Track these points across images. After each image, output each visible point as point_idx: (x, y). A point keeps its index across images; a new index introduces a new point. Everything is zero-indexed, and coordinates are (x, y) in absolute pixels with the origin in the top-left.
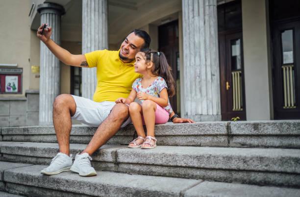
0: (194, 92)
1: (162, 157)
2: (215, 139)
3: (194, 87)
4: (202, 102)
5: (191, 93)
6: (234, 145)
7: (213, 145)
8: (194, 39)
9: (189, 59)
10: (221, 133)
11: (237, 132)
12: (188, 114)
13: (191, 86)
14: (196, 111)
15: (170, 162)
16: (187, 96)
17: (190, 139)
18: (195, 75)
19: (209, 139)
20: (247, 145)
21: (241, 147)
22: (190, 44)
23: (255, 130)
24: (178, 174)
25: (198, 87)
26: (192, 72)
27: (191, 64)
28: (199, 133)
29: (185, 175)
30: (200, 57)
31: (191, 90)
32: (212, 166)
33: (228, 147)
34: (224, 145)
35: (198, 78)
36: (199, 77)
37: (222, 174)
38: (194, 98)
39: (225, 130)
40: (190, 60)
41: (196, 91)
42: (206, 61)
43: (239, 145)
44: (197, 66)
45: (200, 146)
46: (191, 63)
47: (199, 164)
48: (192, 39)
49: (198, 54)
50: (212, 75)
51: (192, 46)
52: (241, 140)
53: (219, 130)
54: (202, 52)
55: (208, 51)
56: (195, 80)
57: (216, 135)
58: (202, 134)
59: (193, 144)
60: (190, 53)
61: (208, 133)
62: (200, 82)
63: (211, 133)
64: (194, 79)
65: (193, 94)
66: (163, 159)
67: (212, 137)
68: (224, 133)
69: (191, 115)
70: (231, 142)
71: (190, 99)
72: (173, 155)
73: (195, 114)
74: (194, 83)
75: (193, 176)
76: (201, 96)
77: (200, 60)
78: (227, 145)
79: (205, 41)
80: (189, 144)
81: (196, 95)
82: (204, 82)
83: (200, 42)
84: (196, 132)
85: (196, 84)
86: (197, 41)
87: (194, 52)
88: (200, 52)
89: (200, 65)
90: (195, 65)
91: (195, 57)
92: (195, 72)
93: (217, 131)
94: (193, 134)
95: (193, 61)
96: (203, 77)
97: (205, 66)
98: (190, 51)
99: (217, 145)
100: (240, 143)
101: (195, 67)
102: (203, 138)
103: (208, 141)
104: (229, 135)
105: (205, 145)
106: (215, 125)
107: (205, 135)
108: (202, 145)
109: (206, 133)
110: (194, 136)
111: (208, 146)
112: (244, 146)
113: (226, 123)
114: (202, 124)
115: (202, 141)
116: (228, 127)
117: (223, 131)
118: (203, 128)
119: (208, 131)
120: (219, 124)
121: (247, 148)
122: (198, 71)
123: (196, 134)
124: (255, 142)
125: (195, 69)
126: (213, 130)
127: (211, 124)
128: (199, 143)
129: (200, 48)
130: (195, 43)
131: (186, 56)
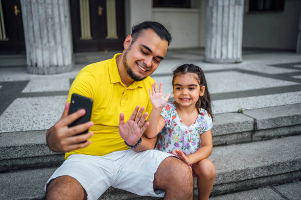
0: (46, 38)
1: (233, 175)
2: (240, 136)
3: (45, 32)
4: (56, 50)
5: (41, 38)
6: (256, 139)
7: (238, 141)
10: (248, 130)
11: (262, 128)
12: (39, 65)
13: (41, 30)
14: (50, 61)
15: (241, 177)
16: (35, 42)
18: (46, 16)
19: (234, 137)
20: (266, 137)
21: (262, 140)
24: (245, 187)
26: (41, 11)
27: (40, 1)
28: (228, 132)
29: (252, 186)
31: (41, 34)
32: (279, 172)
33: (251, 141)
34: (247, 140)
35: (50, 20)
36: (51, 18)
37: (285, 177)
38: (46, 45)
39: (252, 127)
41: (48, 38)
43: (260, 138)
44: (48, 4)
45: (225, 144)
47: (268, 173)
50: (65, 17)
52: (261, 134)
53: (246, 127)
56: (47, 23)
57: (241, 133)
58: (230, 133)
59: (219, 143)
61: (237, 131)
62: (53, 25)
63: (239, 130)
64: (45, 21)
65: (45, 41)
66: (234, 176)
67: (237, 134)
68: (250, 130)
69: (43, 66)
70: (254, 137)
71: (40, 46)
72: (245, 170)
73: (48, 65)
74: (45, 26)
75: (260, 184)
76: (56, 43)
78: (250, 140)
81: (49, 41)
82: (57, 26)
84: (225, 132)
85: (47, 28)
89: (52, 4)
90: (45, 2)
93: (245, 129)
94: (221, 134)
96: (57, 20)
97: (57, 6)
99: (241, 141)
100: (261, 136)
101: (45, 5)
102: (229, 136)
103: (233, 139)
104: (255, 130)
105: (230, 143)
106: (243, 123)
107: (233, 134)
108: (227, 143)
109: (234, 132)
110: (221, 135)
111: (234, 143)
112: (264, 138)
113: (253, 120)
114: (230, 124)
115: (228, 139)
116: (255, 124)
117: (251, 128)
118: (232, 127)
119: (236, 129)
120: (247, 122)
121: (266, 140)
122: (50, 10)
123: (225, 133)
124: (272, 133)
125: (46, 9)
126: (241, 128)
127: (239, 123)
128: (224, 142)
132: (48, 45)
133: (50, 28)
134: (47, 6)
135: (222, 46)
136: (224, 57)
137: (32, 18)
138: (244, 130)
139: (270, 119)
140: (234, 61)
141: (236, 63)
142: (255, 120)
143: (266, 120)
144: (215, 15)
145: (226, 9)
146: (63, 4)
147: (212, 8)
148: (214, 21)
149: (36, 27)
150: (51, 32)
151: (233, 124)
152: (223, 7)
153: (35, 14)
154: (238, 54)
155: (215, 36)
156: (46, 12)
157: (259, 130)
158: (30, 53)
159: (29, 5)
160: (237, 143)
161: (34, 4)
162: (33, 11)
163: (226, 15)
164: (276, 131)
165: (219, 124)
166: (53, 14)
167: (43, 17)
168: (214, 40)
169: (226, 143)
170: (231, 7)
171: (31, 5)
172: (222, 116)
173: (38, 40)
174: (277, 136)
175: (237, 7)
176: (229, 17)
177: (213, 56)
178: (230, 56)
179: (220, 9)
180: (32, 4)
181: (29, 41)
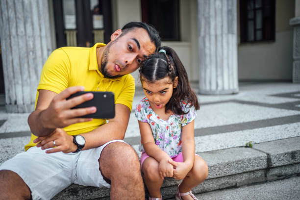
0: (27, 73)
2: (252, 175)
3: (26, 66)
5: (21, 73)
6: (272, 178)
7: (250, 182)
9: (14, 25)
10: (261, 168)
11: (277, 164)
12: (18, 103)
13: (21, 65)
14: (31, 99)
16: (14, 77)
17: (223, 181)
18: (27, 49)
19: (245, 177)
21: (278, 180)
23: (293, 158)
26: (22, 44)
27: (20, 34)
28: (237, 172)
30: (33, 24)
31: (21, 69)
33: (266, 182)
34: (261, 180)
35: (31, 53)
36: (33, 52)
38: (26, 80)
39: (266, 163)
40: (17, 27)
41: (29, 72)
42: (40, 30)
43: (276, 178)
44: (29, 37)
45: (235, 187)
46: (19, 31)
49: (29, 20)
50: (48, 50)
51: (19, 7)
52: (276, 171)
53: (259, 165)
54: (35, 18)
55: (42, 17)
56: (27, 57)
57: (253, 171)
58: (241, 172)
59: (228, 185)
60: (16, 18)
61: (248, 169)
62: (35, 59)
63: (251, 169)
64: (26, 55)
65: (26, 76)
67: (249, 174)
68: (264, 167)
69: (24, 104)
70: (267, 175)
71: (20, 82)
73: (30, 103)
74: (26, 60)
76: (37, 78)
77: (33, 29)
78: (264, 180)
79: (38, 3)
80: (221, 187)
81: (30, 77)
82: (39, 60)
83: (31, 4)
84: (234, 171)
85: (28, 62)
86: (27, 2)
87: (24, 17)
88: (32, 18)
89: (33, 37)
90: (26, 35)
91: (25, 24)
92: (27, 45)
93: (257, 166)
94: (230, 174)
95: (22, 28)
96: (39, 53)
97: (39, 39)
98: (16, 13)
99: (254, 181)
100: (276, 175)
101: (26, 38)
102: (239, 176)
103: (244, 179)
104: (269, 168)
105: (241, 185)
106: (255, 159)
107: (244, 173)
108: (238, 185)
109: (245, 170)
110: (229, 176)
111: (245, 185)
112: (281, 177)
113: (266, 155)
114: (240, 161)
115: (238, 180)
116: (269, 160)
117: (264, 165)
118: (242, 165)
119: (247, 167)
120: (259, 157)
121: (283, 179)
122: (31, 43)
123: (234, 173)
124: (289, 171)
125: (27, 41)
126: (252, 166)
127: (250, 159)
128: (234, 184)
129: (31, 12)
130: (23, 3)
131: (8, 19)
132: (28, 80)
133: (31, 62)
134: (27, 38)
135: (217, 76)
136: (220, 88)
137: (11, 52)
138: (256, 168)
139: (285, 154)
140: (231, 92)
141: (233, 94)
142: (268, 154)
143: (282, 154)
144: (207, 44)
145: (219, 38)
146: (46, 36)
147: (204, 38)
148: (207, 51)
149: (16, 62)
150: (32, 66)
151: (243, 161)
152: (216, 36)
153: (14, 48)
154: (234, 85)
155: (209, 67)
157: (274, 168)
158: (9, 91)
159: (8, 39)
160: (249, 185)
161: (14, 37)
162: (12, 45)
163: (219, 44)
164: (293, 168)
165: (227, 161)
166: (34, 47)
167: (24, 50)
168: (208, 71)
169: (236, 185)
170: (224, 36)
171: (10, 39)
172: (228, 152)
173: (18, 76)
174: (295, 174)
175: (230, 36)
176: (222, 46)
177: (208, 88)
178: (226, 87)
179: (213, 38)
180: (12, 38)
181: (8, 77)
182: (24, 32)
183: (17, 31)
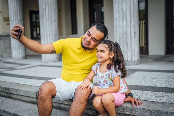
4: (127, 52)
8: (122, 6)
9: (118, 21)
13: (120, 41)
18: (123, 33)
22: (119, 10)
25: (125, 41)
26: (121, 31)
27: (120, 25)
30: (126, 20)
35: (125, 35)
36: (126, 34)
40: (119, 22)
41: (123, 44)
42: (131, 23)
44: (124, 27)
48: (120, 7)
49: (125, 18)
50: (135, 33)
51: (121, 12)
54: (128, 16)
55: (132, 16)
56: (123, 37)
60: (119, 17)
62: (126, 38)
65: (122, 46)
76: (127, 48)
77: (127, 22)
79: (130, 8)
82: (129, 38)
83: (126, 10)
86: (124, 9)
87: (122, 17)
88: (126, 17)
89: (126, 26)
90: (123, 26)
91: (123, 20)
95: (121, 22)
96: (129, 35)
97: (130, 27)
98: (119, 15)
122: (125, 30)
125: (123, 29)
129: (126, 14)
130: (122, 10)
131: (116, 19)
133: (124, 39)
137: (116, 34)
146: (134, 26)
153: (118, 32)
156: (123, 31)
159: (116, 28)
161: (118, 27)
166: (127, 32)
167: (121, 34)
182: (122, 24)
183: (119, 24)
